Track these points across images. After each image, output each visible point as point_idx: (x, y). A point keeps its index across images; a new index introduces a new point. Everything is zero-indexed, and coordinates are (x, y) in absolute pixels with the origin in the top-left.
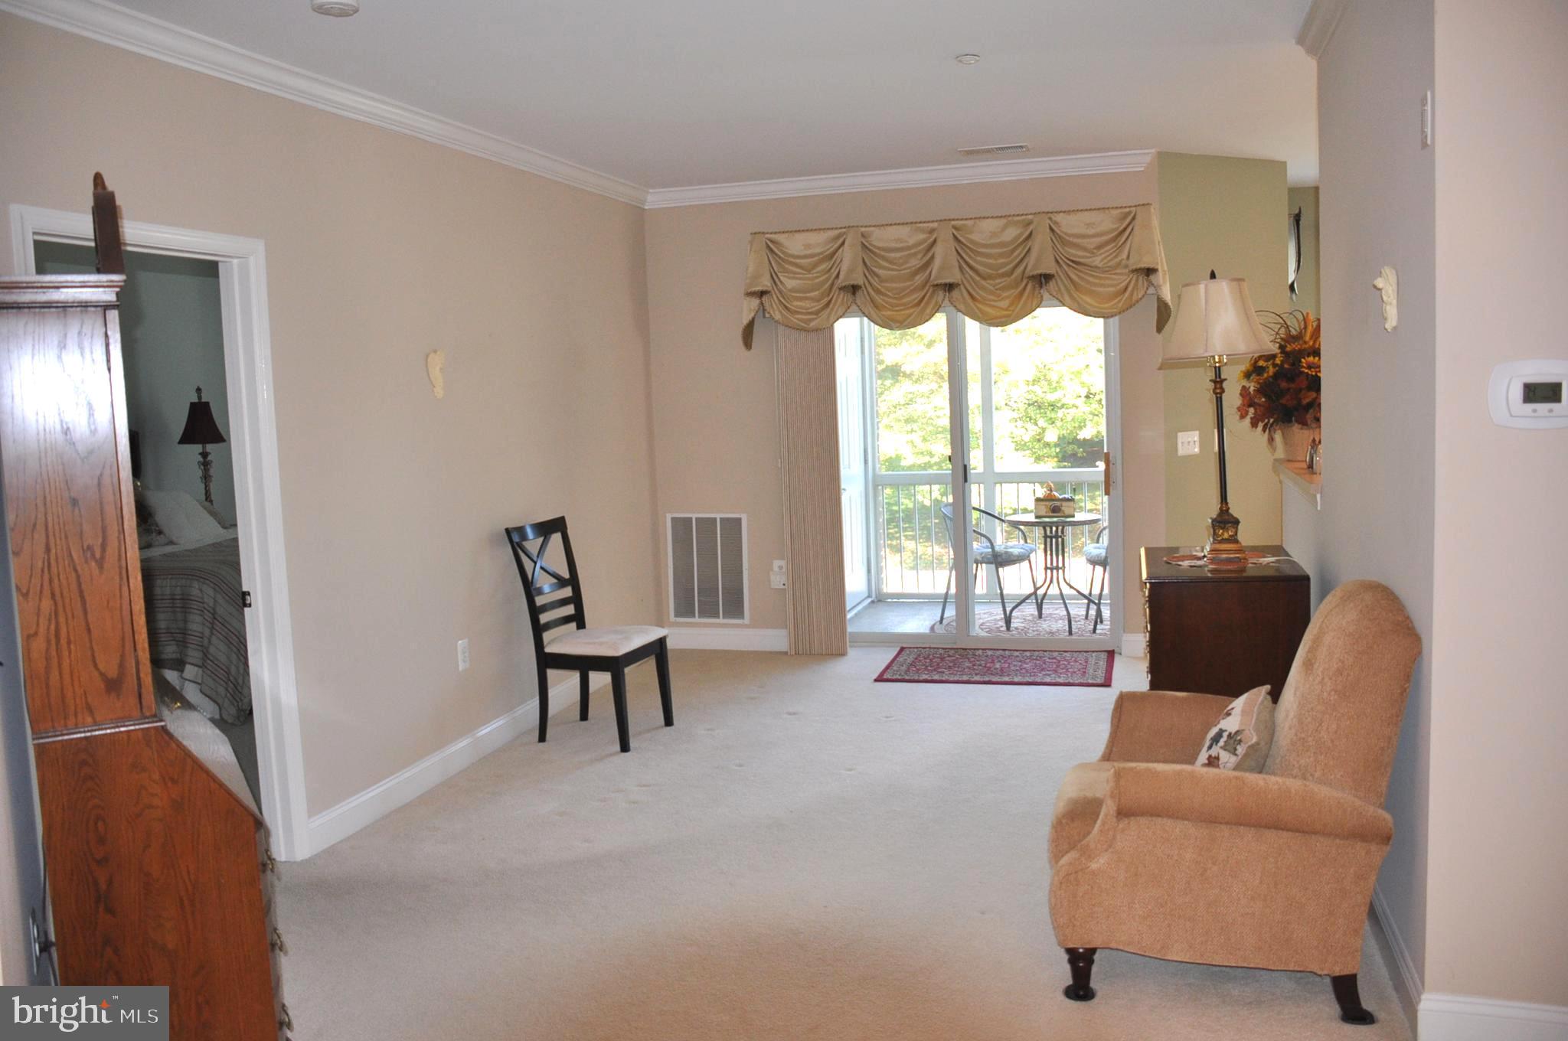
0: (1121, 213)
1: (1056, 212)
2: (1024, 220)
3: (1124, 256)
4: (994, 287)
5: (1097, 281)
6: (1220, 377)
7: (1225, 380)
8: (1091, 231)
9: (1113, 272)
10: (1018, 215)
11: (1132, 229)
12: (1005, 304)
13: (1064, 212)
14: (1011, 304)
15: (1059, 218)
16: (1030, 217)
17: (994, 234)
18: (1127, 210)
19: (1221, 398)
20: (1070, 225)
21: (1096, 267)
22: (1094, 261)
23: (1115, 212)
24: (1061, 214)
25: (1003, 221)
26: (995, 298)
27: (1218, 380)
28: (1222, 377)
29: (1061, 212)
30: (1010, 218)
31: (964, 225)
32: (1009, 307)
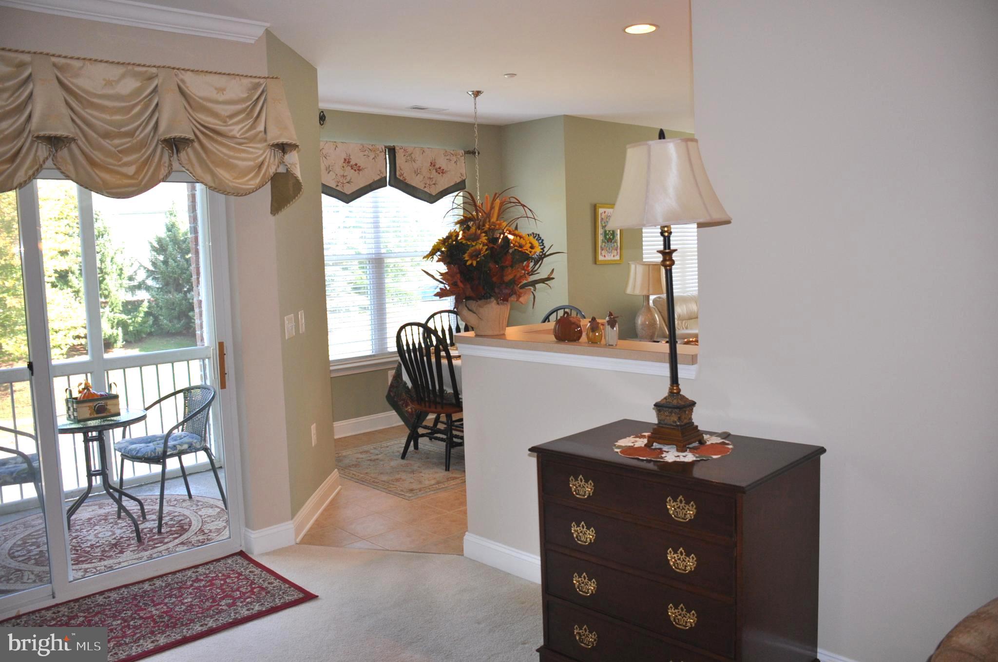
0: (251, 83)
1: (183, 70)
2: (146, 72)
3: (261, 128)
4: (115, 148)
5: (232, 153)
6: (669, 248)
7: (675, 250)
8: (221, 98)
9: (248, 145)
10: (139, 65)
11: (265, 100)
12: (131, 170)
13: (192, 71)
14: (138, 172)
15: (188, 77)
16: (154, 70)
17: (109, 83)
18: (257, 80)
19: (671, 270)
20: (198, 87)
21: (234, 137)
22: (232, 130)
23: (246, 82)
24: (189, 73)
25: (121, 70)
26: (116, 163)
27: (667, 251)
28: (672, 247)
29: (188, 70)
30: (130, 67)
31: (68, 65)
32: (134, 175)
